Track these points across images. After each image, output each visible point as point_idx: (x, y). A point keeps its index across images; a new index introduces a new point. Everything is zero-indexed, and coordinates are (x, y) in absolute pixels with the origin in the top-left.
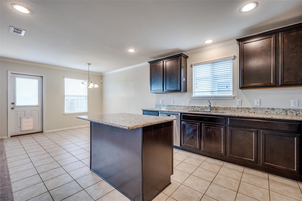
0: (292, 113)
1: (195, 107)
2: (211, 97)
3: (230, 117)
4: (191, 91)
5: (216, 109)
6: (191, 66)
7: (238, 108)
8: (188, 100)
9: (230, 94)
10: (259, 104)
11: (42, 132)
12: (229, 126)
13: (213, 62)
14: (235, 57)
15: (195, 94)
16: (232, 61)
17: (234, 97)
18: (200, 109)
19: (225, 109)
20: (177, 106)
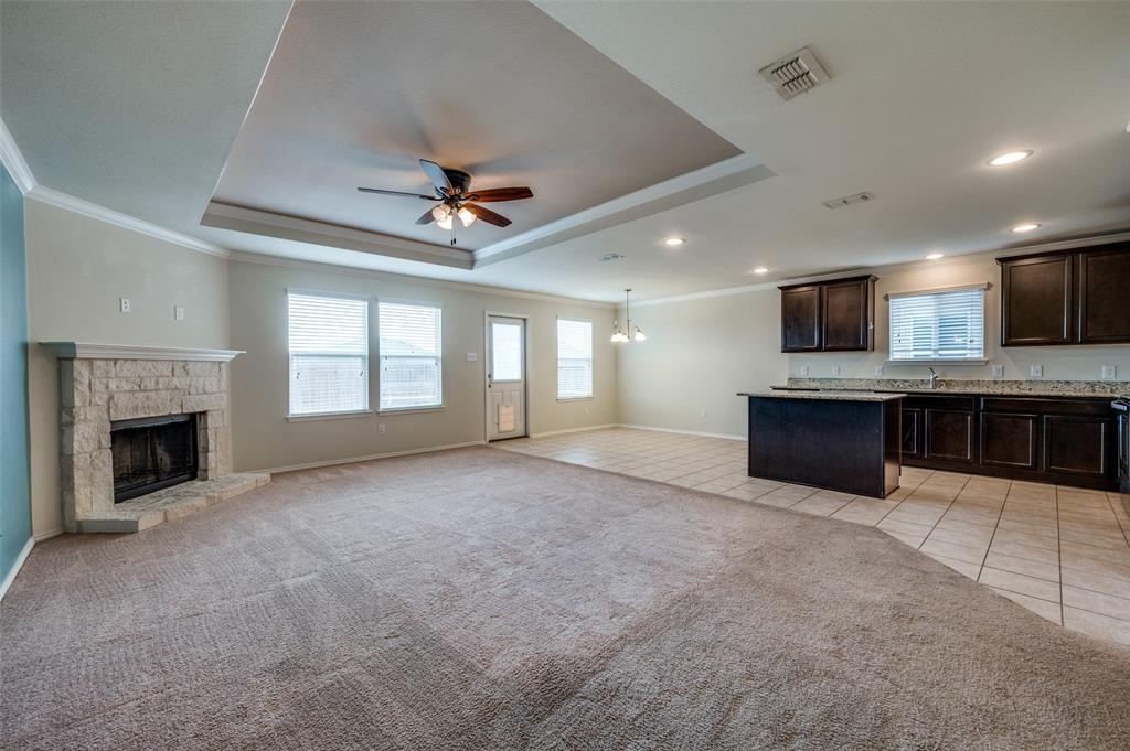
0: (1104, 388)
1: (895, 381)
2: (935, 361)
3: (984, 395)
4: (886, 349)
5: (947, 385)
6: (887, 298)
7: (995, 382)
8: (878, 368)
9: (978, 355)
10: (1040, 375)
11: (526, 436)
12: (983, 411)
13: (938, 293)
14: (989, 286)
15: (896, 356)
16: (983, 292)
17: (987, 362)
18: (907, 384)
19: (966, 384)
20: (849, 380)
